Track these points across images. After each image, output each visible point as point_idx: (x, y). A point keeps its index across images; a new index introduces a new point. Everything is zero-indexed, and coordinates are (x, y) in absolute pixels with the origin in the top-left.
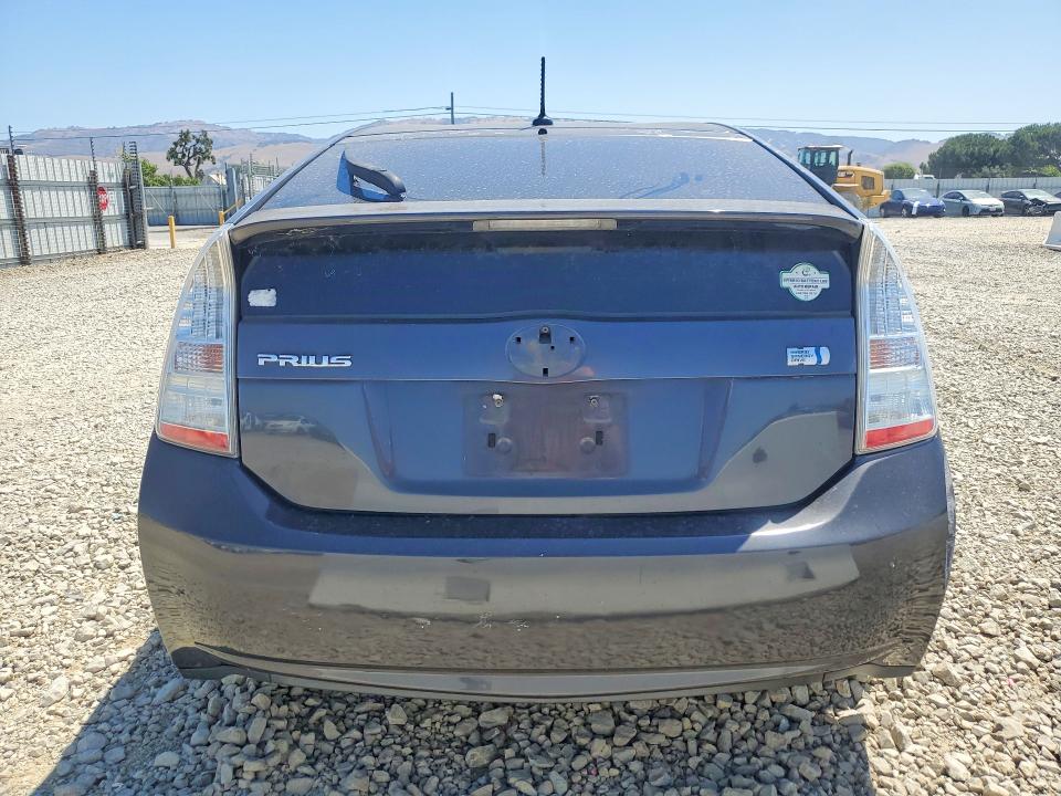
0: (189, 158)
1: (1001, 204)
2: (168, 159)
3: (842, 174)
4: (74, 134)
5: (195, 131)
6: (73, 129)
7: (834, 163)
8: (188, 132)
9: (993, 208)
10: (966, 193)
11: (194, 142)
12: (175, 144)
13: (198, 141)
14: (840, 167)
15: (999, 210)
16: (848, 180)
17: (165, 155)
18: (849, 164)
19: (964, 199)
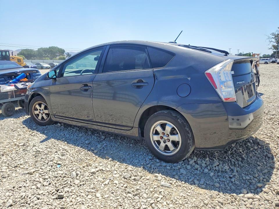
1: (50, 66)
3: (12, 58)
7: (8, 55)
9: (48, 67)
10: (41, 63)
14: (10, 56)
15: (49, 67)
16: (13, 60)
18: (12, 55)
19: (41, 65)
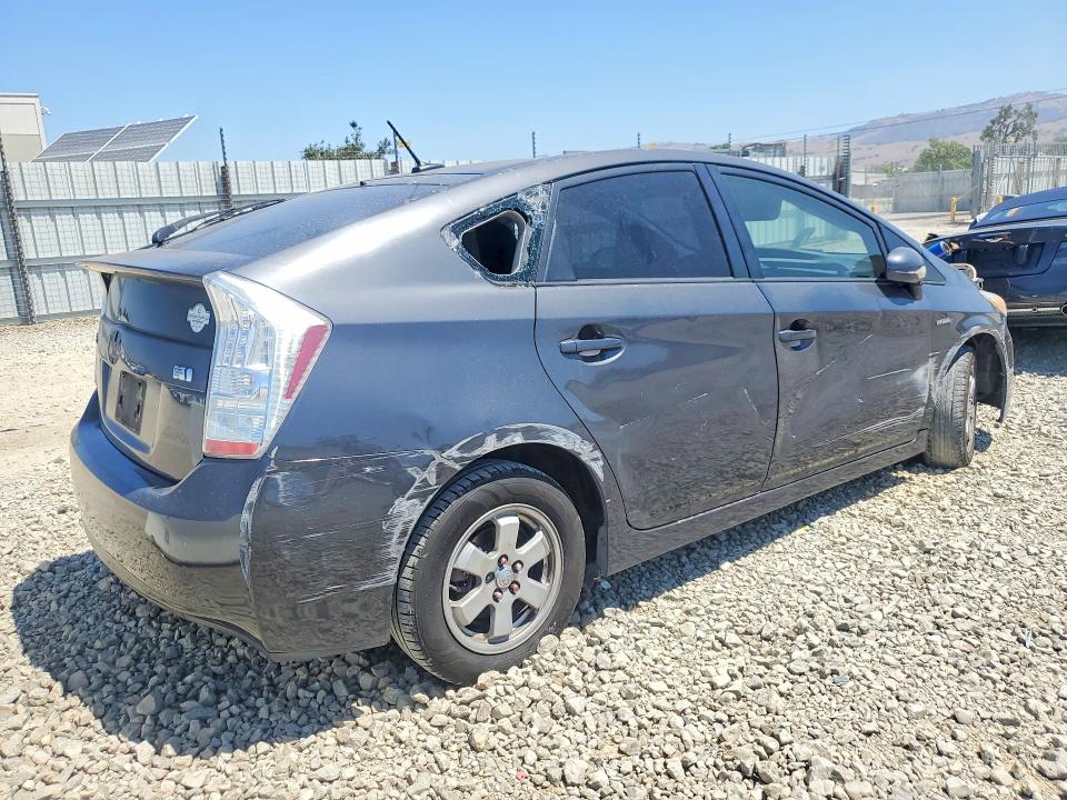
0: (1006, 135)
2: (982, 139)
4: (903, 120)
5: (1020, 106)
6: (903, 116)
8: (1010, 107)
11: (1015, 117)
12: (993, 122)
13: (1020, 115)
17: (980, 134)
